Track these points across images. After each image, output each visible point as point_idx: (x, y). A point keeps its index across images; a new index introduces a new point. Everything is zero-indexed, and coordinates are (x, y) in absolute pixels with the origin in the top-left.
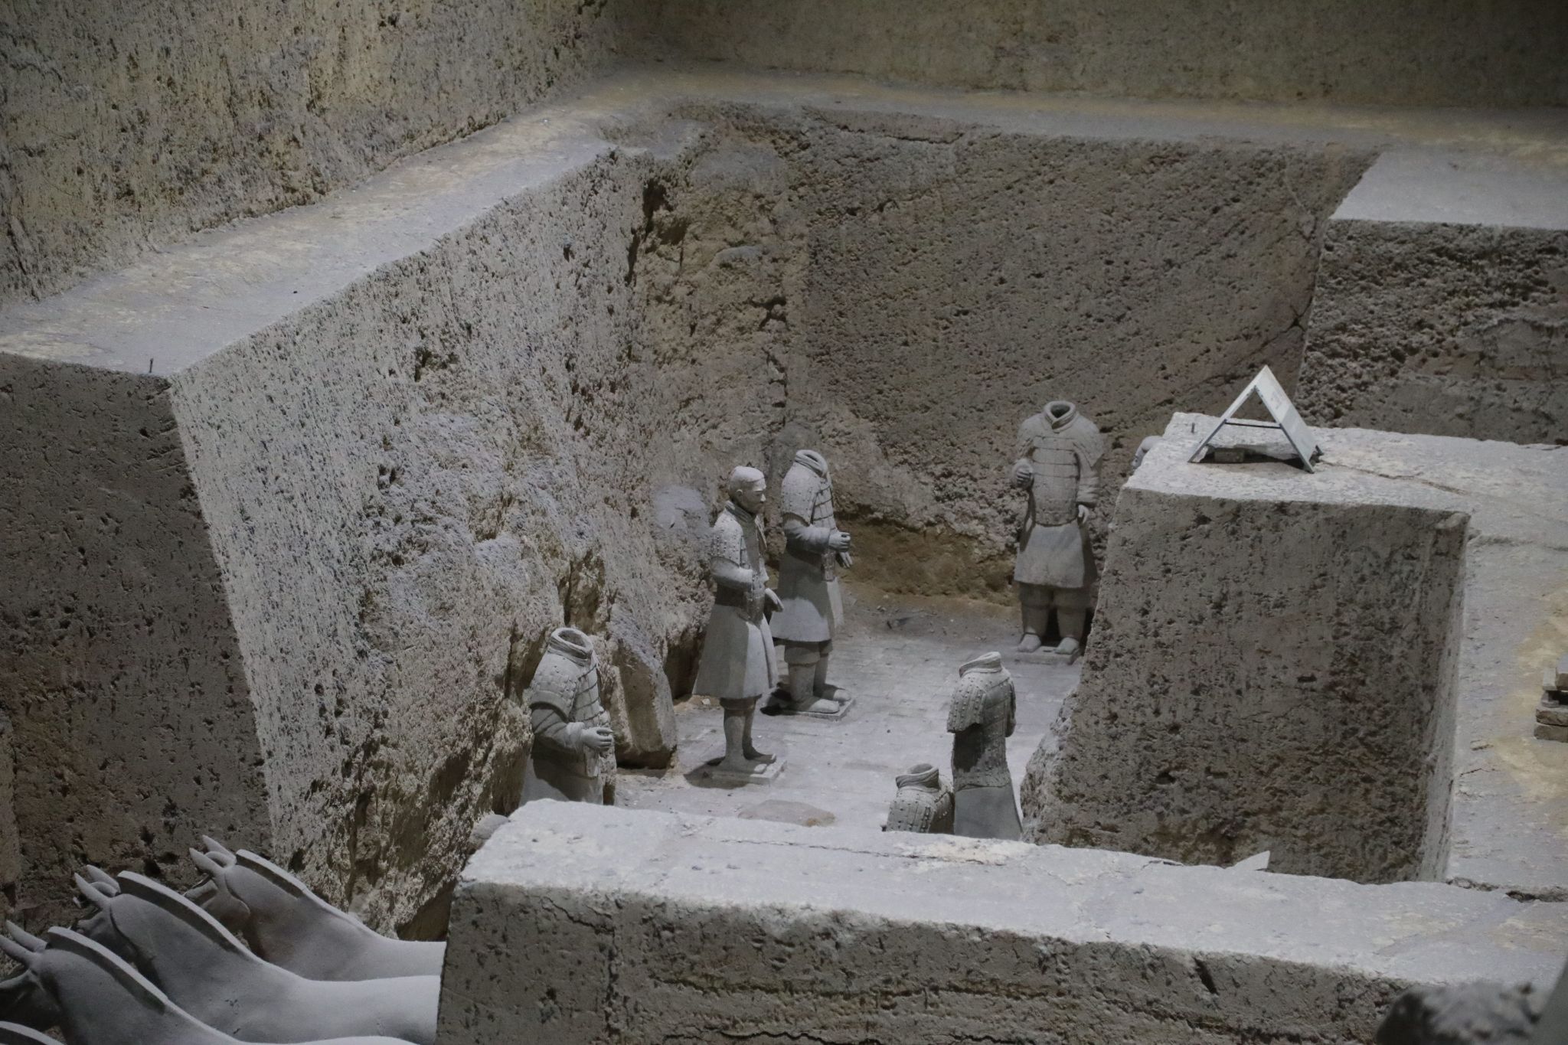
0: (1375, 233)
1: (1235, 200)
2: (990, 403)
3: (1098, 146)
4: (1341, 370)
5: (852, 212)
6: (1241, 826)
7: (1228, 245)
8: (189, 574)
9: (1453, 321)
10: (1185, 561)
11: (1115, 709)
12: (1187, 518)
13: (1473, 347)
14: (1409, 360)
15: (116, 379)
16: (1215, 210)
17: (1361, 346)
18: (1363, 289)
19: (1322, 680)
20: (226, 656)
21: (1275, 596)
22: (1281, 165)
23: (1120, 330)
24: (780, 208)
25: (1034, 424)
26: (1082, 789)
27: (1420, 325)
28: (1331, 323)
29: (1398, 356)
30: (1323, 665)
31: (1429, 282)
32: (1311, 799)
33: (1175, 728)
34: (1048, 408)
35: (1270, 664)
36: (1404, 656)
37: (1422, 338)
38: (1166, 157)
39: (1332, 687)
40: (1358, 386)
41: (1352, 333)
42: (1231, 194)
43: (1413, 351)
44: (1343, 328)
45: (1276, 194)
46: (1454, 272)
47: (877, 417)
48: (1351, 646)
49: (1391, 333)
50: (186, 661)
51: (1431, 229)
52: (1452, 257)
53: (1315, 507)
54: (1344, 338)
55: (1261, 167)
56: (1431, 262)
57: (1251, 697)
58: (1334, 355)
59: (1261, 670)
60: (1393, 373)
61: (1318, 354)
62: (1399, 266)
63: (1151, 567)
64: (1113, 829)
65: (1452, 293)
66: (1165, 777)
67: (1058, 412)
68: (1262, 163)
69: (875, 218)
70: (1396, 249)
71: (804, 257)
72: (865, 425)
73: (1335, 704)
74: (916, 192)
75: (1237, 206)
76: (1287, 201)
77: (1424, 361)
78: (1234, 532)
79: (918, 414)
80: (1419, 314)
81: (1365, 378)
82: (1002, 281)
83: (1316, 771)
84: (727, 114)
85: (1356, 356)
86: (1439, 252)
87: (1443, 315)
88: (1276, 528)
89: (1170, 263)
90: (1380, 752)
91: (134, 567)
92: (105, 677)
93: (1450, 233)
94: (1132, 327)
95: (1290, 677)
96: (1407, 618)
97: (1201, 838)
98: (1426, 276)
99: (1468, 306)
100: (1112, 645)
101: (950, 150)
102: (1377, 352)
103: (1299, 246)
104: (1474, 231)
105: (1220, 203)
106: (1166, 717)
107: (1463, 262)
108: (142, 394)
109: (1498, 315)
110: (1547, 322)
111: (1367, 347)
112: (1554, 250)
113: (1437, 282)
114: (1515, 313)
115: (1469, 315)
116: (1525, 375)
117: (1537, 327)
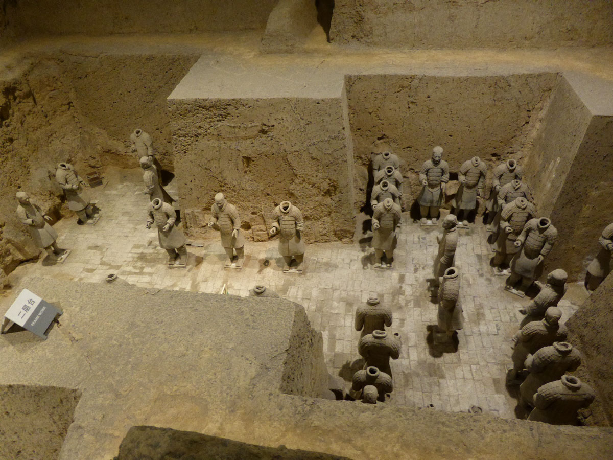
0: (181, 102)
3: (132, 57)
4: (183, 141)
5: (80, 78)
13: (215, 133)
14: (200, 137)
16: (166, 72)
17: (186, 134)
18: (182, 118)
22: (179, 59)
24: (62, 79)
27: (200, 127)
28: (176, 129)
29: (197, 136)
31: (199, 115)
34: (135, 131)
37: (202, 131)
38: (150, 59)
40: (189, 145)
41: (183, 130)
43: (200, 135)
44: (180, 129)
45: (179, 67)
46: (204, 112)
47: (105, 129)
49: (193, 130)
51: (196, 100)
52: (203, 108)
54: (180, 132)
56: (198, 110)
58: (180, 137)
60: (196, 141)
61: (175, 137)
62: (190, 112)
65: (206, 118)
68: (174, 59)
69: (85, 79)
70: (188, 107)
72: (103, 131)
74: (93, 72)
77: (204, 137)
79: (114, 128)
80: (199, 125)
81: (190, 143)
82: (121, 94)
85: (186, 137)
86: (200, 107)
87: (205, 124)
93: (201, 101)
98: (198, 114)
99: (211, 122)
101: (97, 60)
102: (190, 135)
104: (207, 100)
107: (207, 109)
109: (220, 124)
110: (233, 125)
111: (188, 134)
112: (230, 105)
113: (200, 115)
114: (224, 123)
115: (212, 124)
116: (230, 140)
117: (231, 126)
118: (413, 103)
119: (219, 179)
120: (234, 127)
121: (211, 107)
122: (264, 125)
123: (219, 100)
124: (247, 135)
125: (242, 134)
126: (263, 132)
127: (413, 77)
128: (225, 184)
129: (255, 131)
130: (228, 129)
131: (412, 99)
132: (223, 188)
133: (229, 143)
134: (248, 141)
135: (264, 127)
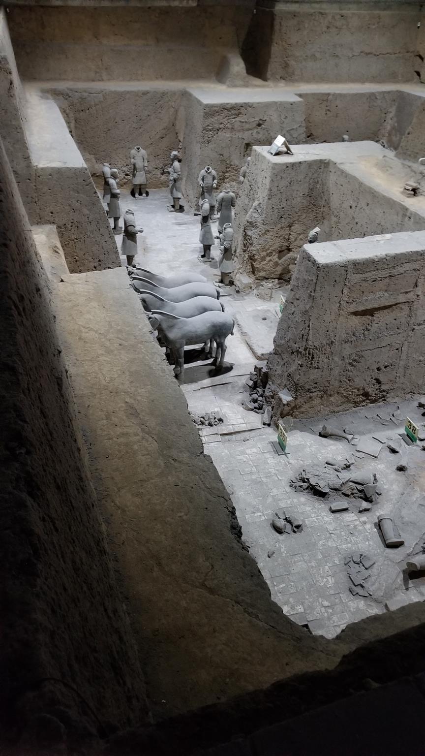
1: (160, 101)
2: (117, 149)
3: (132, 92)
4: (209, 134)
5: (82, 111)
6: (293, 224)
7: (160, 110)
8: (98, 211)
9: (226, 122)
10: (284, 176)
11: (273, 206)
12: (285, 167)
13: (230, 127)
14: (220, 130)
15: (76, 169)
16: (156, 103)
18: (211, 117)
19: (307, 194)
20: (108, 227)
21: (299, 180)
22: (167, 93)
23: (141, 130)
24: (68, 111)
25: (133, 152)
26: (268, 222)
27: (221, 123)
29: (218, 130)
30: (306, 191)
32: (304, 216)
33: (283, 208)
34: (136, 147)
35: (298, 193)
36: (319, 187)
37: (222, 126)
38: (145, 93)
39: (308, 195)
42: (159, 100)
43: (220, 129)
44: (208, 126)
45: (167, 99)
46: (226, 112)
47: (94, 154)
48: (311, 187)
49: (217, 126)
50: (99, 229)
51: (222, 104)
52: (226, 109)
53: (305, 162)
55: (164, 94)
56: (222, 111)
57: (295, 199)
58: (207, 131)
59: (297, 194)
60: (217, 134)
61: (204, 131)
62: (217, 112)
63: (279, 178)
64: (273, 229)
65: (226, 116)
66: (282, 217)
67: (138, 149)
68: (164, 93)
69: (87, 111)
70: (217, 109)
71: (74, 122)
72: (92, 156)
73: (308, 198)
74: (96, 105)
75: (160, 102)
76: (169, 100)
77: (222, 130)
78: (292, 169)
79: (103, 153)
80: (221, 121)
81: (213, 135)
82: (116, 122)
83: (305, 211)
84: (51, 91)
85: (211, 131)
86: (224, 109)
87: (225, 121)
88: (299, 167)
89: (149, 115)
90: (314, 205)
91: (85, 211)
92: (82, 236)
93: (225, 105)
94: (143, 129)
95: (301, 195)
96: (319, 180)
97: (287, 227)
98: (222, 114)
99: (229, 119)
100: (272, 194)
101: (101, 95)
102: (214, 130)
103: (172, 110)
104: (229, 104)
105: (157, 102)
106: (282, 206)
107: (228, 110)
108: (83, 172)
109: (234, 120)
110: (242, 121)
111: (212, 129)
112: (242, 107)
113: (224, 115)
114: (237, 119)
115: (229, 121)
116: (239, 131)
117: (240, 122)
118: (329, 110)
119: (228, 162)
120: (243, 122)
121: (231, 108)
122: (261, 120)
123: (236, 104)
124: (250, 127)
125: (247, 126)
126: (259, 125)
127: (329, 94)
128: (231, 165)
129: (255, 125)
130: (239, 124)
131: (328, 108)
132: (228, 170)
133: (238, 134)
134: (250, 132)
135: (261, 122)
